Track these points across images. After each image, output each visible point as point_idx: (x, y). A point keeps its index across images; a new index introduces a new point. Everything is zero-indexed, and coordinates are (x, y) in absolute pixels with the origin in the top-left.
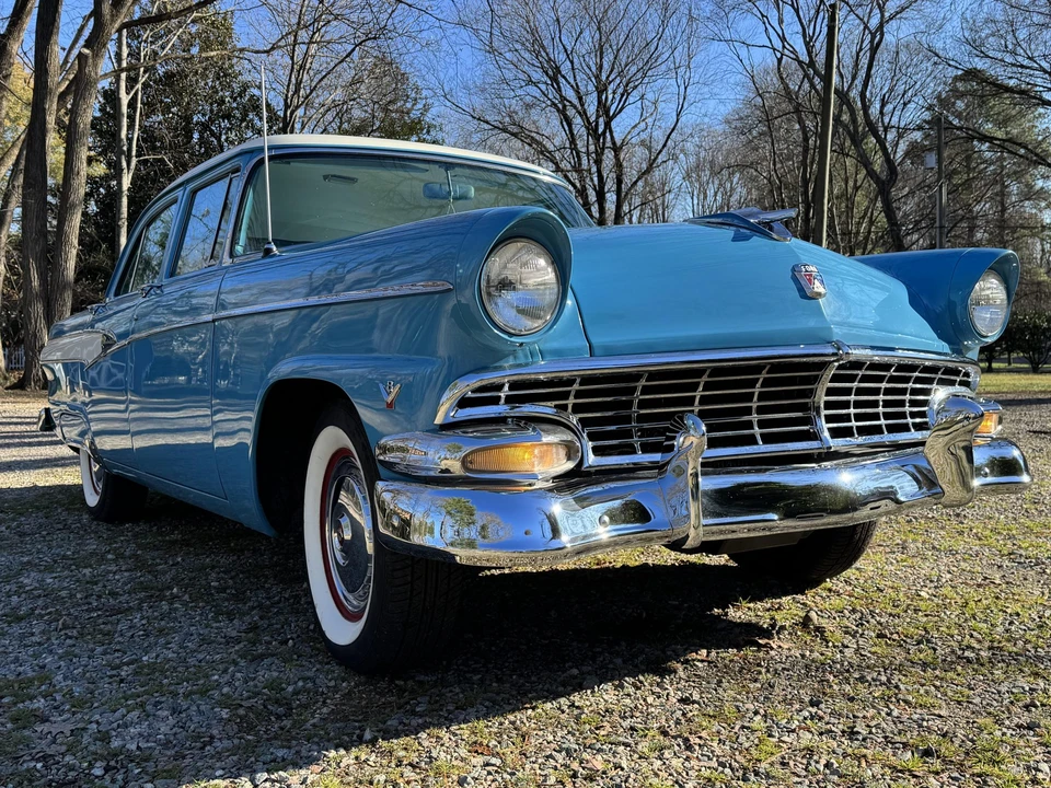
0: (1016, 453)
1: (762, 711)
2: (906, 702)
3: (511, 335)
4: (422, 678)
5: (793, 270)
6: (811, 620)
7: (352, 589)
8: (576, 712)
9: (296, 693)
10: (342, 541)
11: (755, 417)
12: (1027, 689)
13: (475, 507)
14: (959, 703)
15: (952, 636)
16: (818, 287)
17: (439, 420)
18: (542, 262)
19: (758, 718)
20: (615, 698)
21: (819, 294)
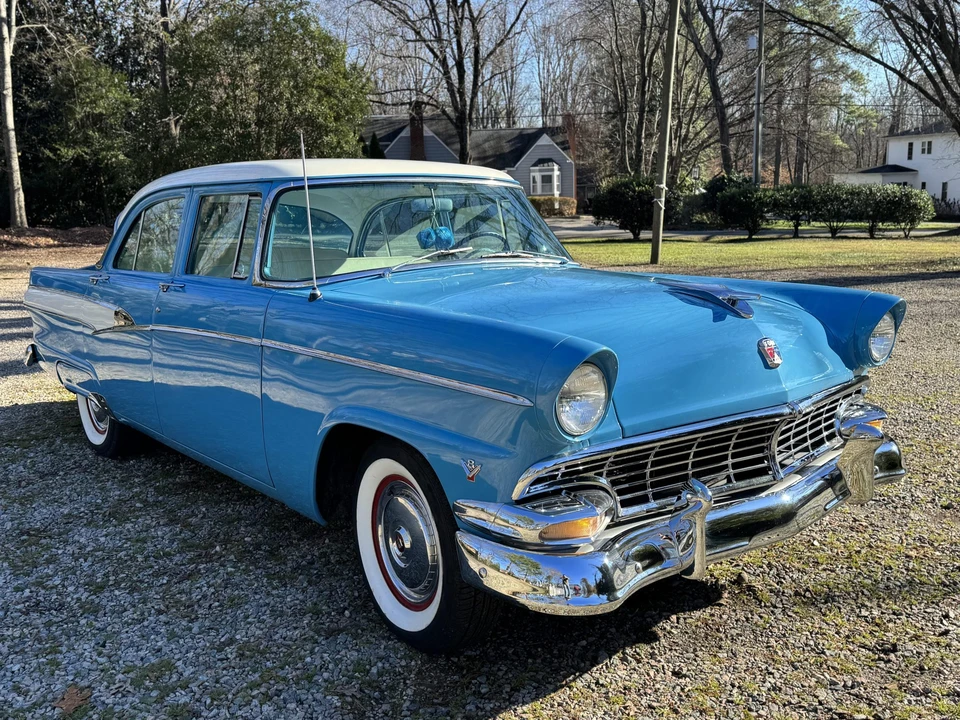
0: (894, 448)
1: (737, 685)
2: (833, 668)
3: (574, 436)
4: (469, 653)
5: (759, 345)
6: (744, 580)
7: (411, 584)
8: (603, 690)
9: (380, 674)
10: (402, 549)
11: (730, 461)
12: (915, 652)
13: (538, 563)
14: (870, 667)
15: (849, 594)
16: (777, 360)
17: (515, 496)
18: (595, 377)
19: (735, 690)
20: (625, 672)
21: (778, 365)
